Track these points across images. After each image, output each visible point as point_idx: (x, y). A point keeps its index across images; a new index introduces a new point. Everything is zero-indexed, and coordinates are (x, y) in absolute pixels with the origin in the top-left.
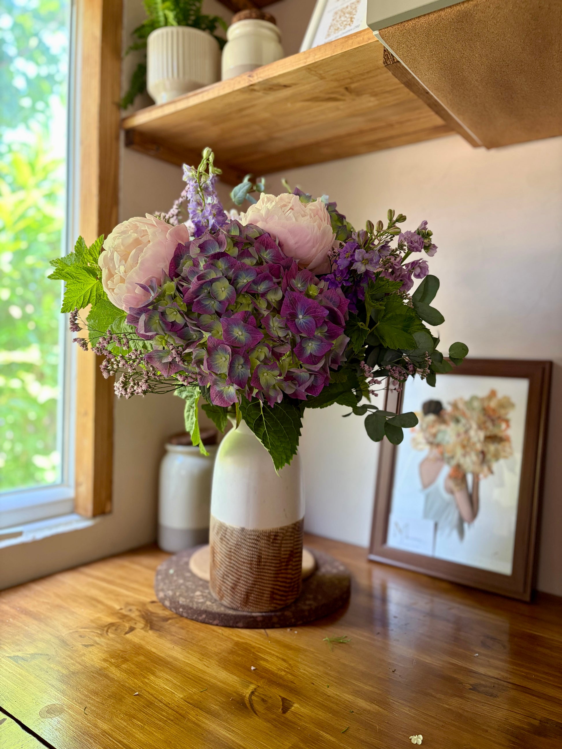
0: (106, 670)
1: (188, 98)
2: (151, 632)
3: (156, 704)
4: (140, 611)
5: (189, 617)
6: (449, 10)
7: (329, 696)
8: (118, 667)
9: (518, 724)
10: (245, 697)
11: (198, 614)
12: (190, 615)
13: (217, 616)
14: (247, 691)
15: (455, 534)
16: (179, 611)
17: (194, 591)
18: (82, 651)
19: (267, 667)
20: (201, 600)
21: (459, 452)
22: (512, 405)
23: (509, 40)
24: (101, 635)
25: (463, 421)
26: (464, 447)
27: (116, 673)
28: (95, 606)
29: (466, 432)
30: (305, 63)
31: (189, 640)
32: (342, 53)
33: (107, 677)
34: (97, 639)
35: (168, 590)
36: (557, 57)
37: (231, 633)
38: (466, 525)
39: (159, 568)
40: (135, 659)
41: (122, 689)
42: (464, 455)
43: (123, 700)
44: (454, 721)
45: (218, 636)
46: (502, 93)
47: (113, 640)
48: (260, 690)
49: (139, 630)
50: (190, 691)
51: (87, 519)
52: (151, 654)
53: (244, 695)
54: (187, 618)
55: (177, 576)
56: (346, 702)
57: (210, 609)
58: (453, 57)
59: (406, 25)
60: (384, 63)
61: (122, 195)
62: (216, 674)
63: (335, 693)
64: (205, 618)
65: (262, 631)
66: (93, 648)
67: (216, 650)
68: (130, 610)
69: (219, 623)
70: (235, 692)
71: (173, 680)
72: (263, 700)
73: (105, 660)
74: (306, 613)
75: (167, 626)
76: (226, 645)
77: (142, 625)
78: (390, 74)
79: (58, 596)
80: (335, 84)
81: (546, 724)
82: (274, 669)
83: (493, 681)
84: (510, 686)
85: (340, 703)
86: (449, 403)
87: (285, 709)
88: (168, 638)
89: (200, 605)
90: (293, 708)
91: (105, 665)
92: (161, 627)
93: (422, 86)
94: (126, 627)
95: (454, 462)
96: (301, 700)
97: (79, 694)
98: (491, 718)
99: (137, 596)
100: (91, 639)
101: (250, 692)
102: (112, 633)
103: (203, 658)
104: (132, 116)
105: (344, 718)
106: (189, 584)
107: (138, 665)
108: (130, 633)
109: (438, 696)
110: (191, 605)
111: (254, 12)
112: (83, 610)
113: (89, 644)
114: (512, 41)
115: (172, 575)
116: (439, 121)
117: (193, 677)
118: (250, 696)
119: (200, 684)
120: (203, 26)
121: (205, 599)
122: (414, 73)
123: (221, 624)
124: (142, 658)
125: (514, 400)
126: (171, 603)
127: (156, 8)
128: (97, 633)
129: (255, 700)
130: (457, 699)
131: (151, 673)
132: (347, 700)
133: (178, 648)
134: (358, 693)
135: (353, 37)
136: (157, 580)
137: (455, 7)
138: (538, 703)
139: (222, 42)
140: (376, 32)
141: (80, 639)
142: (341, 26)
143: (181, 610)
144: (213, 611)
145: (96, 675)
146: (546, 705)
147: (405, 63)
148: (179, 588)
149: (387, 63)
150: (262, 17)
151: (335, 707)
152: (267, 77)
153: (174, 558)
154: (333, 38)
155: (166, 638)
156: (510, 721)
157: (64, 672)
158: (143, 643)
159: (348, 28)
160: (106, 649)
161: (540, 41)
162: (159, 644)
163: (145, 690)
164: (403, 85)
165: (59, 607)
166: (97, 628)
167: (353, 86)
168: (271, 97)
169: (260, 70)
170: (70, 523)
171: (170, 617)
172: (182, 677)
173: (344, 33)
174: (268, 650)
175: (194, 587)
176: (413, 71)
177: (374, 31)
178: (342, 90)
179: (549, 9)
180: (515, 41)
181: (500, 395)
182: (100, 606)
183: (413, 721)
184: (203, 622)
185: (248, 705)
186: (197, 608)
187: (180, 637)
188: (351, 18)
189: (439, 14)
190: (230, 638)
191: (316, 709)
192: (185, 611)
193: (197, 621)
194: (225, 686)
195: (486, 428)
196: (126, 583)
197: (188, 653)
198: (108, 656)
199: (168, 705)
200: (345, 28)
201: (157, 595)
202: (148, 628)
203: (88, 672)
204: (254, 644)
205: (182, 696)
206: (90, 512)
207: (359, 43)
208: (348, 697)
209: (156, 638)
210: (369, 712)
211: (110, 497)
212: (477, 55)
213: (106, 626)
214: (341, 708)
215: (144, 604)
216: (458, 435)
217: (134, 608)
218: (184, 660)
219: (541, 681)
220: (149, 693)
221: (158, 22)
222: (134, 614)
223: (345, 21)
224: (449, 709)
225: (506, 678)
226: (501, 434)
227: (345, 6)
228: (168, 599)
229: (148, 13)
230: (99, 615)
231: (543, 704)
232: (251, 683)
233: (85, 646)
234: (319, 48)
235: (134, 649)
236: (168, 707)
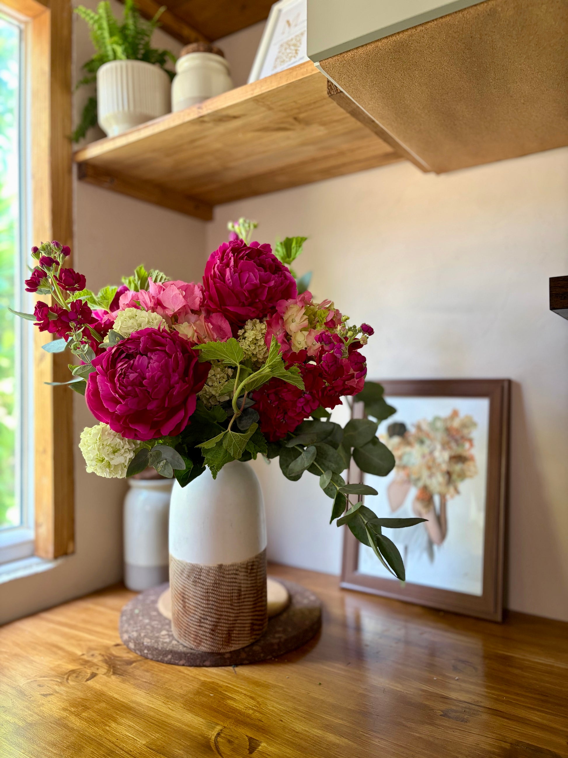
0: (65, 720)
1: (139, 130)
2: (113, 677)
3: (117, 752)
4: (103, 656)
5: (154, 659)
6: (385, 41)
7: (297, 733)
8: (78, 715)
9: (487, 748)
10: (210, 739)
11: (163, 655)
12: (155, 657)
13: (183, 655)
14: (213, 733)
15: (425, 556)
16: (144, 653)
17: (160, 630)
18: (41, 701)
19: (234, 706)
20: (167, 640)
21: (425, 473)
22: (474, 424)
23: (446, 68)
24: (61, 683)
25: (427, 442)
26: (429, 468)
27: (76, 723)
28: (56, 653)
29: (431, 453)
30: (252, 94)
31: (154, 683)
32: (287, 84)
33: (66, 726)
34: (56, 687)
35: (133, 631)
36: (494, 84)
37: (197, 673)
38: (435, 547)
39: (125, 608)
40: (96, 706)
41: (82, 738)
42: (431, 476)
43: (83, 750)
44: (423, 749)
45: (185, 677)
46: (444, 121)
47: (73, 687)
48: (226, 731)
49: (101, 675)
50: (153, 737)
51: (48, 561)
52: (113, 700)
53: (210, 737)
54: (152, 659)
55: (143, 616)
56: (315, 737)
57: (175, 649)
58: (394, 86)
59: (346, 56)
60: (328, 94)
61: (76, 228)
62: (180, 717)
63: (304, 728)
64: (171, 659)
65: (231, 668)
66: (52, 697)
67: (181, 691)
68: (93, 655)
69: (186, 663)
70: (200, 735)
71: (136, 726)
72: (230, 742)
73: (65, 709)
74: (276, 647)
75: (131, 670)
76: (193, 686)
77: (105, 671)
78: (335, 104)
79: (18, 645)
80: (283, 114)
81: (517, 747)
82: (241, 708)
83: (464, 706)
84: (481, 709)
85: (309, 739)
86: (413, 425)
87: (252, 749)
88: (131, 682)
89: (165, 645)
90: (260, 747)
91: (65, 714)
92: (125, 671)
93: (367, 115)
94: (88, 673)
95: (421, 484)
96: (269, 739)
97: (35, 747)
98: (462, 744)
99: (100, 640)
100: (50, 688)
101: (215, 734)
102: (73, 681)
103: (168, 701)
104: (84, 149)
105: (312, 754)
106: (155, 623)
107: (99, 712)
108: (92, 680)
109: (409, 724)
110: (156, 646)
111: (202, 45)
112: (42, 658)
113: (48, 693)
114: (449, 70)
115: (138, 615)
116: (388, 149)
117: (157, 721)
118: (216, 737)
119: (163, 729)
120: (153, 60)
121: (171, 638)
122: (357, 102)
123: (187, 664)
124: (103, 705)
125: (476, 419)
126: (135, 646)
127: (104, 43)
128: (57, 681)
129: (220, 742)
130: (427, 726)
131: (113, 721)
132: (316, 736)
133: (142, 693)
134: (328, 727)
135: (297, 69)
136: (121, 622)
137: (391, 38)
138: (509, 725)
139: (172, 75)
140: (317, 64)
141: (39, 688)
142: (287, 58)
143: (146, 651)
144: (179, 651)
145: (54, 726)
146: (517, 727)
147: (348, 93)
148: (145, 628)
149: (330, 93)
150: (210, 50)
151: (303, 743)
152: (216, 109)
153: (140, 597)
154: (279, 69)
155: (130, 683)
156: (480, 746)
157: (21, 724)
158: (105, 689)
159: (293, 60)
160: (65, 697)
161: (476, 69)
162: (122, 689)
163: (105, 738)
164: (348, 115)
165: (16, 655)
166: (56, 676)
167: (302, 116)
168: (221, 128)
169: (208, 103)
170: (30, 566)
171: (135, 659)
172: (146, 722)
173: (290, 65)
174: (235, 688)
175: (159, 626)
176: (356, 101)
177: (315, 62)
178: (291, 120)
179: (481, 39)
180: (452, 70)
181: (462, 414)
182: (60, 652)
183: (382, 753)
184: (169, 663)
185: (214, 748)
186: (162, 648)
187: (145, 680)
188: (296, 50)
189: (376, 44)
190: (196, 678)
191: (284, 746)
192: (150, 652)
193: (163, 662)
194: (189, 729)
195: (451, 448)
196: (89, 627)
197: (152, 697)
198: (68, 705)
199: (130, 753)
200: (290, 59)
201: (121, 637)
202: (111, 673)
203: (46, 722)
204: (221, 683)
205: (144, 742)
206: (51, 554)
207: (303, 75)
208: (318, 732)
209: (119, 683)
210: (338, 746)
211: (72, 537)
212: (416, 84)
213: (66, 673)
214: (309, 743)
215: (107, 648)
216: (423, 456)
217: (96, 653)
218: (148, 705)
219: (512, 702)
220: (110, 741)
221: (107, 56)
222: (97, 660)
223: (290, 53)
224: (420, 738)
225: (478, 701)
226: (466, 454)
227: (290, 38)
228: (132, 641)
229: (96, 48)
230: (60, 662)
231: (514, 727)
232: (217, 724)
233: (45, 695)
234: (266, 79)
235: (96, 696)
236: (130, 754)
